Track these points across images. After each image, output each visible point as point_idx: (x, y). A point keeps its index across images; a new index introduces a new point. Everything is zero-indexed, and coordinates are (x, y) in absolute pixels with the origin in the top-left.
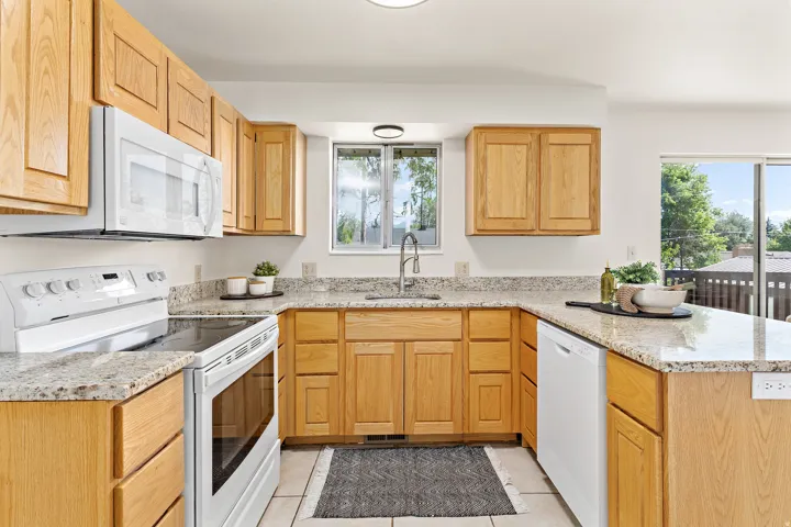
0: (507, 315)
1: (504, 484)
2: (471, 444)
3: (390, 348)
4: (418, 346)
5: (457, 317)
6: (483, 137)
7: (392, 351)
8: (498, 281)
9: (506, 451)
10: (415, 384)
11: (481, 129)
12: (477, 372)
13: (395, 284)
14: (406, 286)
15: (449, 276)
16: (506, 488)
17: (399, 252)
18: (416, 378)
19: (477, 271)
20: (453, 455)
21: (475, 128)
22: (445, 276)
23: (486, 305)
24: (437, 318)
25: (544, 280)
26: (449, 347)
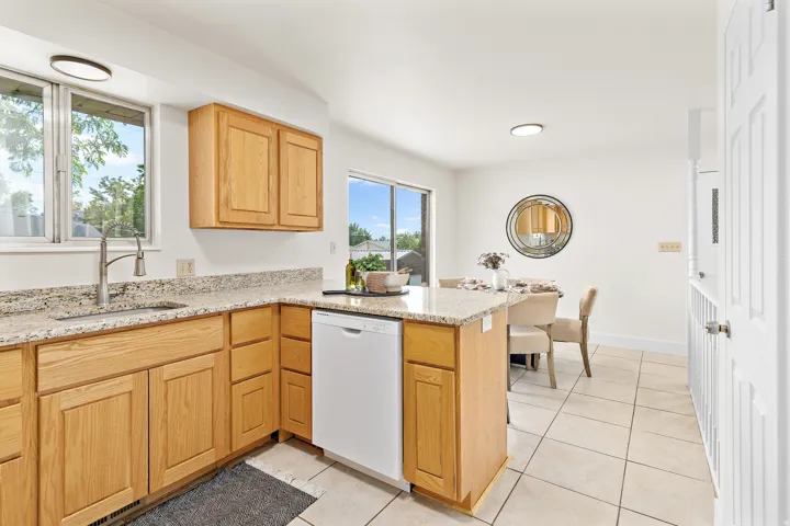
0: (268, 312)
1: (288, 482)
2: (232, 465)
3: (127, 383)
4: (168, 371)
5: (219, 324)
6: (226, 118)
7: (129, 387)
8: (229, 278)
9: (265, 454)
10: (165, 421)
11: (222, 108)
12: (239, 381)
13: (87, 295)
14: (111, 296)
15: (171, 278)
16: (294, 484)
17: (99, 248)
18: (166, 412)
19: (204, 270)
20: (216, 486)
21: (215, 104)
22: (165, 278)
23: (251, 304)
24: (194, 329)
25: (272, 274)
26: (209, 360)
